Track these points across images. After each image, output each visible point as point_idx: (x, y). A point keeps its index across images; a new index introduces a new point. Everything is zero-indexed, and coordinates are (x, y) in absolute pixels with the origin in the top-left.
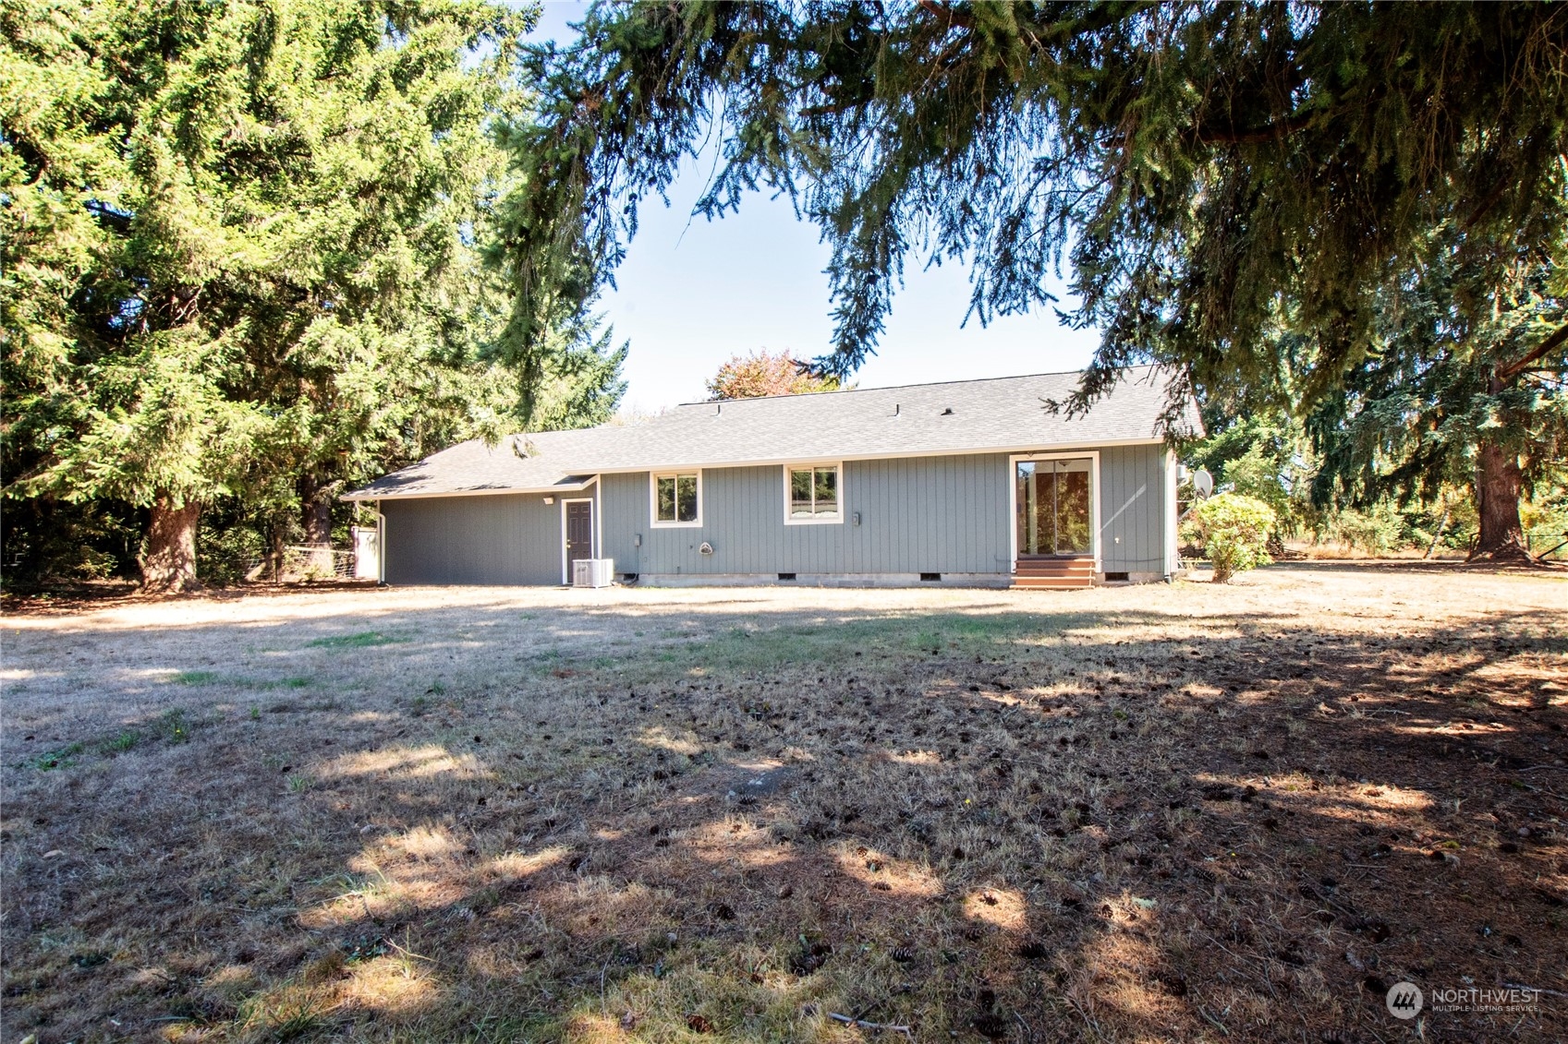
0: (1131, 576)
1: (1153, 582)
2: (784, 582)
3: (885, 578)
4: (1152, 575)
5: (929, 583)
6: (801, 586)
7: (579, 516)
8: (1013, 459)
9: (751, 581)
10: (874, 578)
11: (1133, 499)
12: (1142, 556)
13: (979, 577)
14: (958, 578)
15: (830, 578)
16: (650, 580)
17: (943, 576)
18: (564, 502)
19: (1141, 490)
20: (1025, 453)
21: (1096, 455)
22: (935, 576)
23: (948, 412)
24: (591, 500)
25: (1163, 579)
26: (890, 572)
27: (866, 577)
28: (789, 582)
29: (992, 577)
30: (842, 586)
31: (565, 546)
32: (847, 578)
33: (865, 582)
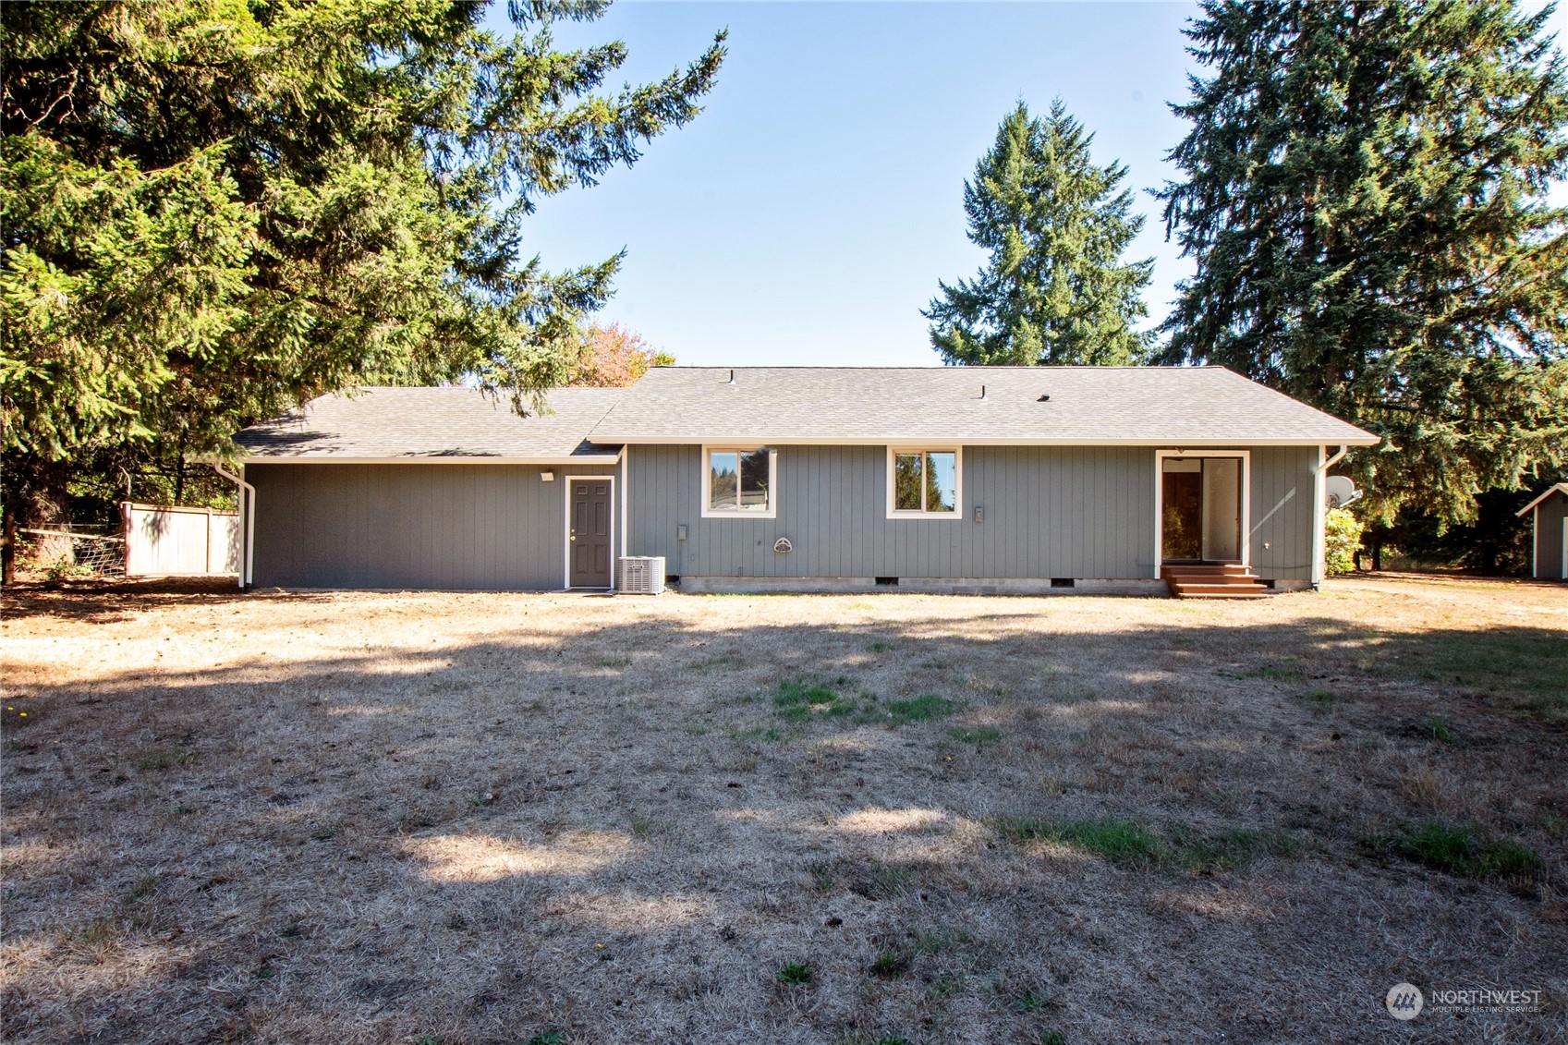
0: (1277, 584)
1: (1299, 590)
2: (882, 587)
3: (1009, 583)
4: (1297, 583)
5: (1060, 589)
6: (904, 592)
7: (591, 500)
8: (1159, 454)
9: (839, 587)
10: (996, 583)
11: (1282, 503)
12: (1290, 563)
13: (1118, 584)
14: (1094, 584)
15: (942, 583)
16: (698, 584)
17: (1076, 582)
18: (568, 479)
19: (1291, 494)
20: (1173, 448)
21: (1246, 455)
22: (1068, 582)
23: (1045, 398)
24: (612, 478)
25: (1310, 586)
26: (1017, 576)
27: (986, 582)
28: (890, 587)
29: (1131, 583)
30: (954, 592)
31: (568, 538)
32: (963, 583)
33: (985, 588)
